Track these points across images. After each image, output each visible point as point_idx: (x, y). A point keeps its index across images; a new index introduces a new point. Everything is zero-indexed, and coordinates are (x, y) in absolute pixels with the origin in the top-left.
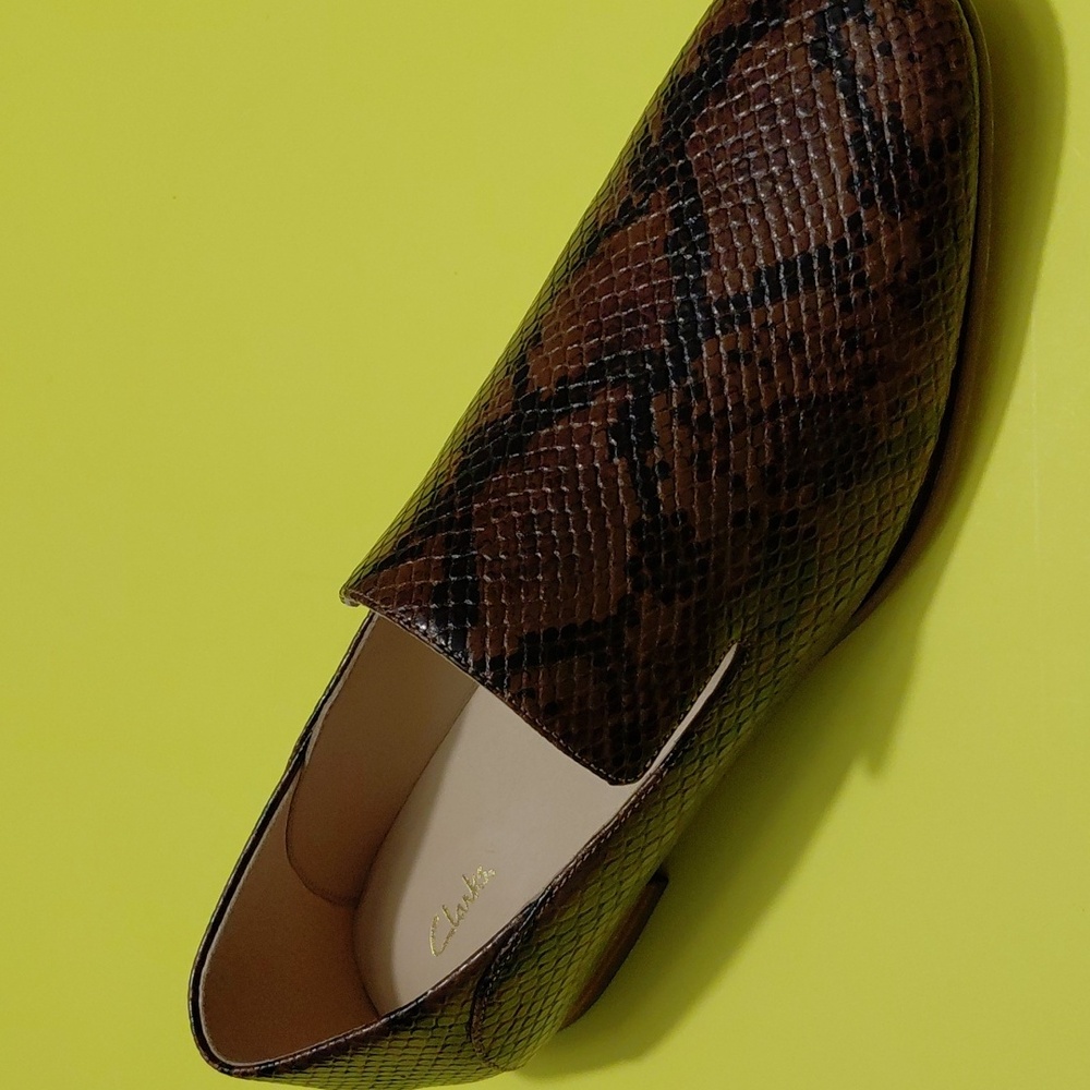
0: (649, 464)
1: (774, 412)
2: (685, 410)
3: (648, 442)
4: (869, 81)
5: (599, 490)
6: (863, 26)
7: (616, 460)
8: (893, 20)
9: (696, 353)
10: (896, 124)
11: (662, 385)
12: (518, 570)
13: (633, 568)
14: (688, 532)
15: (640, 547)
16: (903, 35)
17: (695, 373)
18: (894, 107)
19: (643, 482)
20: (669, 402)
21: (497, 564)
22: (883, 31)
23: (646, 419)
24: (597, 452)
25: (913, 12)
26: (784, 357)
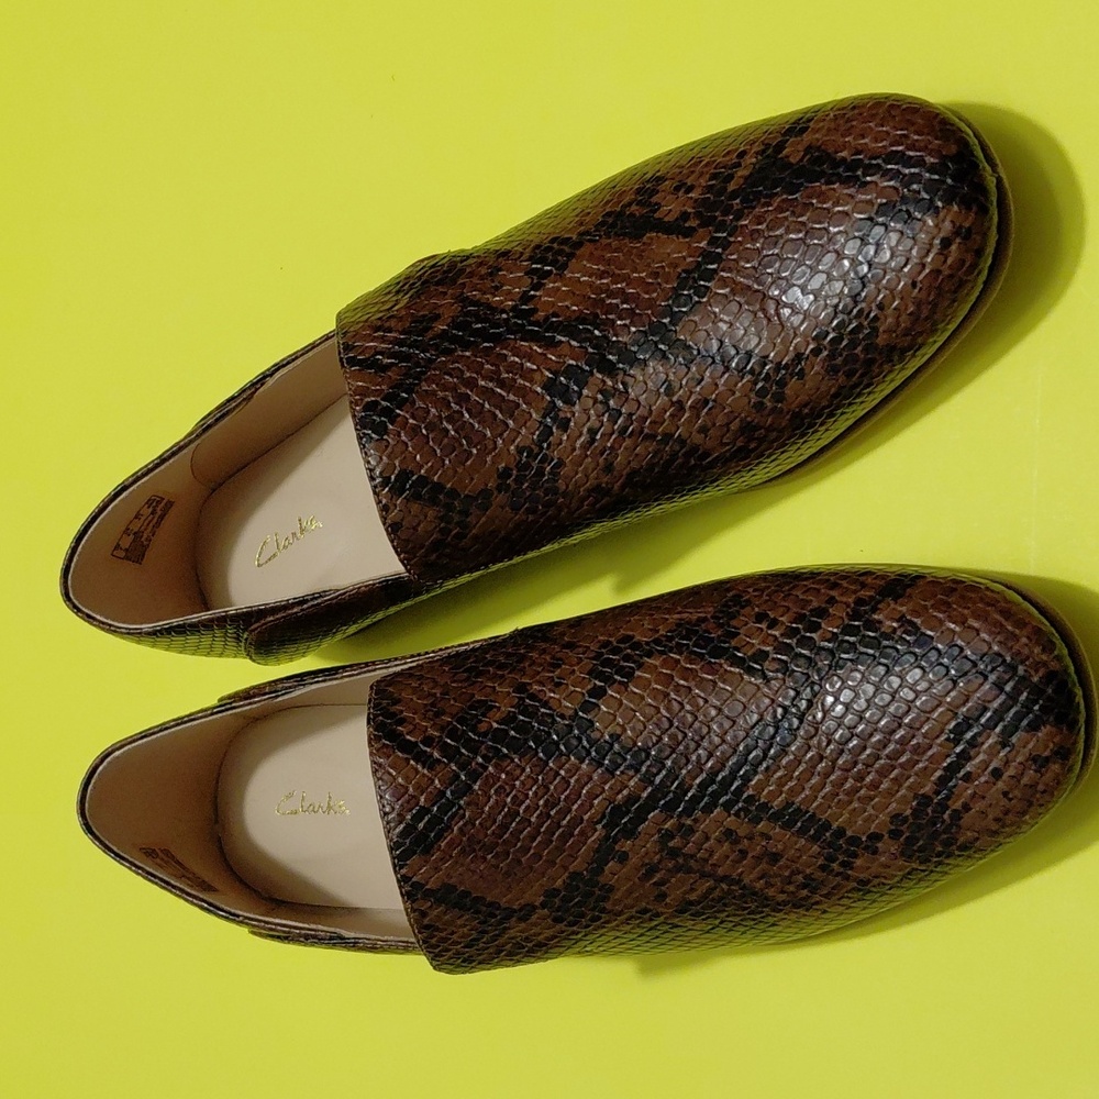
0: (617, 848)
1: (724, 879)
2: (670, 835)
3: (630, 832)
4: (968, 778)
5: (572, 835)
6: (999, 747)
7: (599, 827)
8: (1021, 763)
9: (708, 810)
10: (956, 815)
11: (669, 808)
12: (479, 842)
13: (551, 894)
14: (605, 899)
16: (1017, 778)
17: (696, 821)
18: (966, 808)
19: (605, 852)
20: (665, 821)
21: (469, 827)
22: (1007, 763)
23: (641, 817)
24: (593, 811)
25: (1036, 771)
26: (758, 859)
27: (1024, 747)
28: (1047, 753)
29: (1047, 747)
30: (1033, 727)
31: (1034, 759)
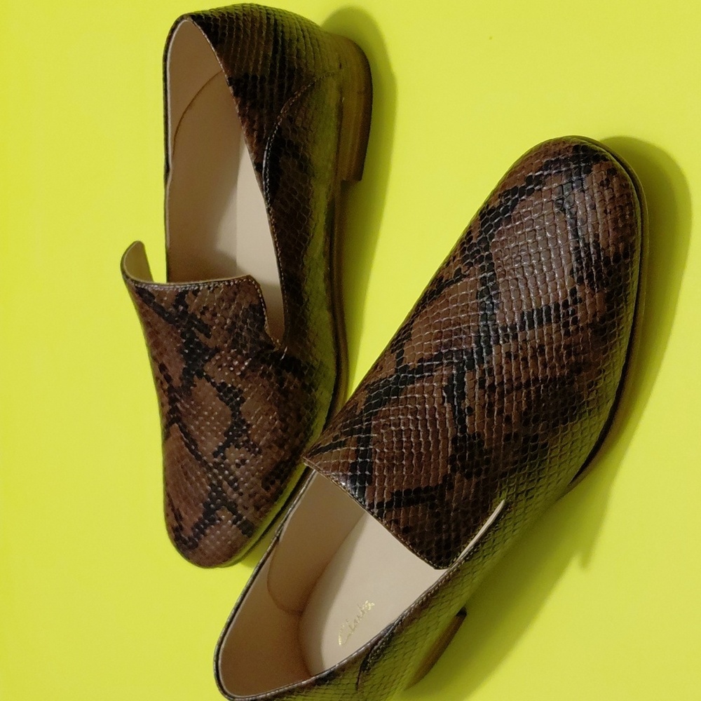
0: (462, 407)
1: (528, 385)
2: (482, 381)
3: (462, 396)
4: (584, 222)
5: (436, 419)
6: (582, 194)
7: (446, 404)
8: (598, 192)
9: (489, 352)
10: (596, 244)
11: (471, 368)
12: (393, 458)
13: (452, 460)
14: (481, 443)
15: (456, 449)
16: (602, 200)
17: (488, 362)
18: (596, 236)
19: (459, 417)
20: (474, 376)
21: (382, 454)
22: (592, 197)
23: (462, 384)
24: (436, 399)
25: (608, 189)
26: (534, 357)
27: (592, 184)
28: (605, 177)
29: (602, 175)
30: (588, 172)
31: (602, 184)
